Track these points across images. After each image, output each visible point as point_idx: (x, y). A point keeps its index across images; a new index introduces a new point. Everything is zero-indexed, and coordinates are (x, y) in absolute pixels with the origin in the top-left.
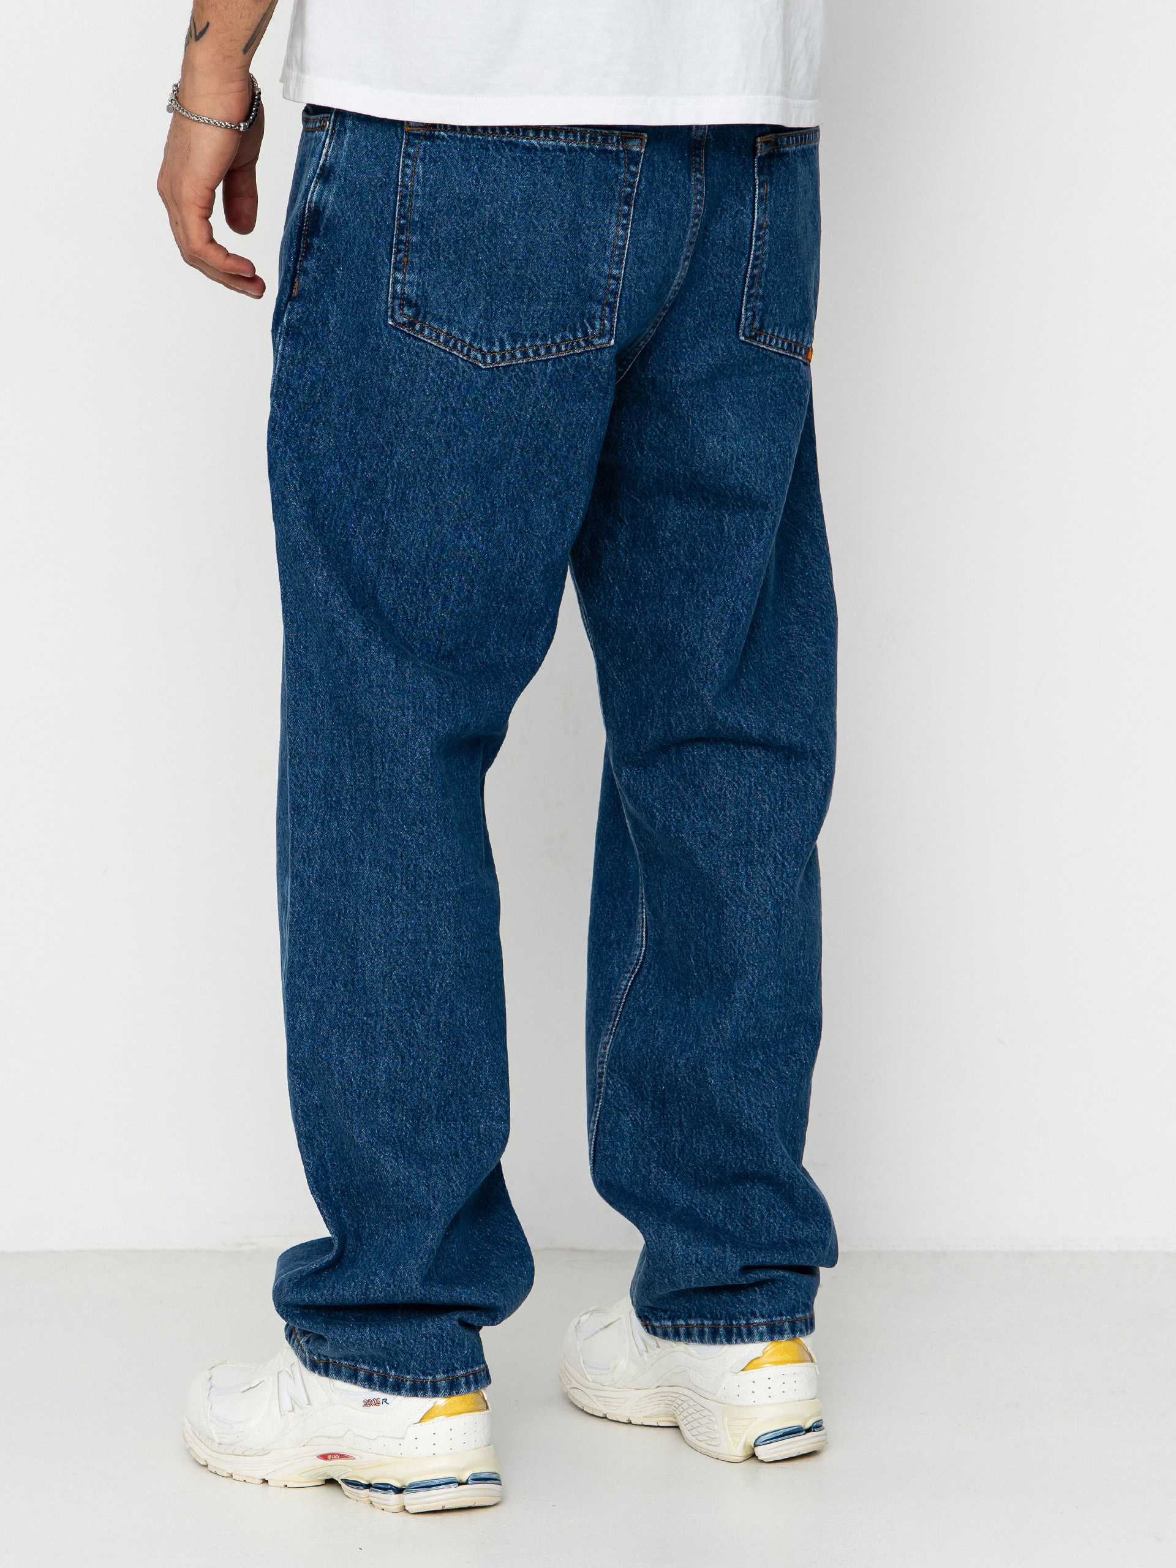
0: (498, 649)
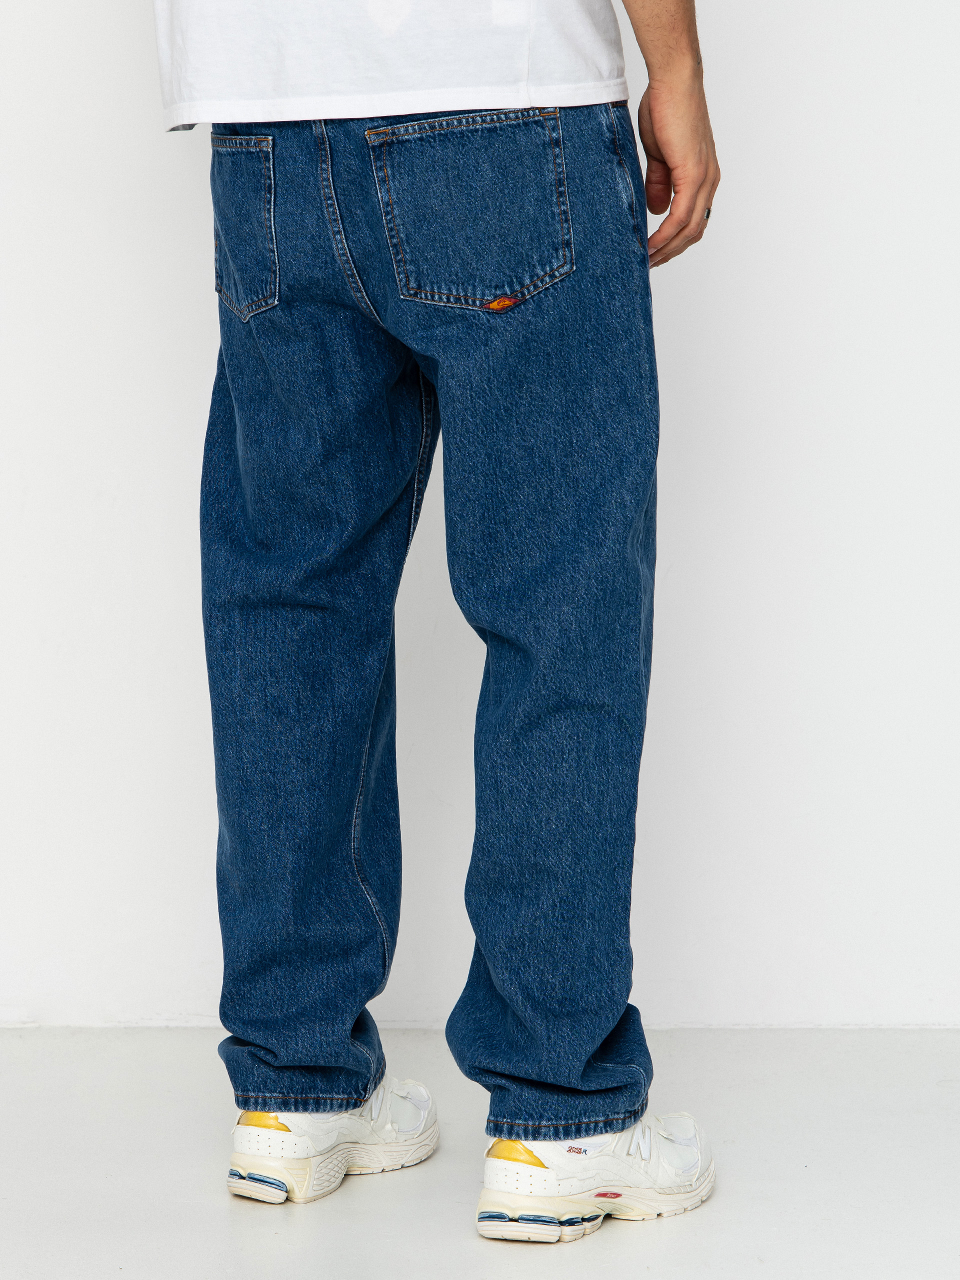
0: (302, 539)
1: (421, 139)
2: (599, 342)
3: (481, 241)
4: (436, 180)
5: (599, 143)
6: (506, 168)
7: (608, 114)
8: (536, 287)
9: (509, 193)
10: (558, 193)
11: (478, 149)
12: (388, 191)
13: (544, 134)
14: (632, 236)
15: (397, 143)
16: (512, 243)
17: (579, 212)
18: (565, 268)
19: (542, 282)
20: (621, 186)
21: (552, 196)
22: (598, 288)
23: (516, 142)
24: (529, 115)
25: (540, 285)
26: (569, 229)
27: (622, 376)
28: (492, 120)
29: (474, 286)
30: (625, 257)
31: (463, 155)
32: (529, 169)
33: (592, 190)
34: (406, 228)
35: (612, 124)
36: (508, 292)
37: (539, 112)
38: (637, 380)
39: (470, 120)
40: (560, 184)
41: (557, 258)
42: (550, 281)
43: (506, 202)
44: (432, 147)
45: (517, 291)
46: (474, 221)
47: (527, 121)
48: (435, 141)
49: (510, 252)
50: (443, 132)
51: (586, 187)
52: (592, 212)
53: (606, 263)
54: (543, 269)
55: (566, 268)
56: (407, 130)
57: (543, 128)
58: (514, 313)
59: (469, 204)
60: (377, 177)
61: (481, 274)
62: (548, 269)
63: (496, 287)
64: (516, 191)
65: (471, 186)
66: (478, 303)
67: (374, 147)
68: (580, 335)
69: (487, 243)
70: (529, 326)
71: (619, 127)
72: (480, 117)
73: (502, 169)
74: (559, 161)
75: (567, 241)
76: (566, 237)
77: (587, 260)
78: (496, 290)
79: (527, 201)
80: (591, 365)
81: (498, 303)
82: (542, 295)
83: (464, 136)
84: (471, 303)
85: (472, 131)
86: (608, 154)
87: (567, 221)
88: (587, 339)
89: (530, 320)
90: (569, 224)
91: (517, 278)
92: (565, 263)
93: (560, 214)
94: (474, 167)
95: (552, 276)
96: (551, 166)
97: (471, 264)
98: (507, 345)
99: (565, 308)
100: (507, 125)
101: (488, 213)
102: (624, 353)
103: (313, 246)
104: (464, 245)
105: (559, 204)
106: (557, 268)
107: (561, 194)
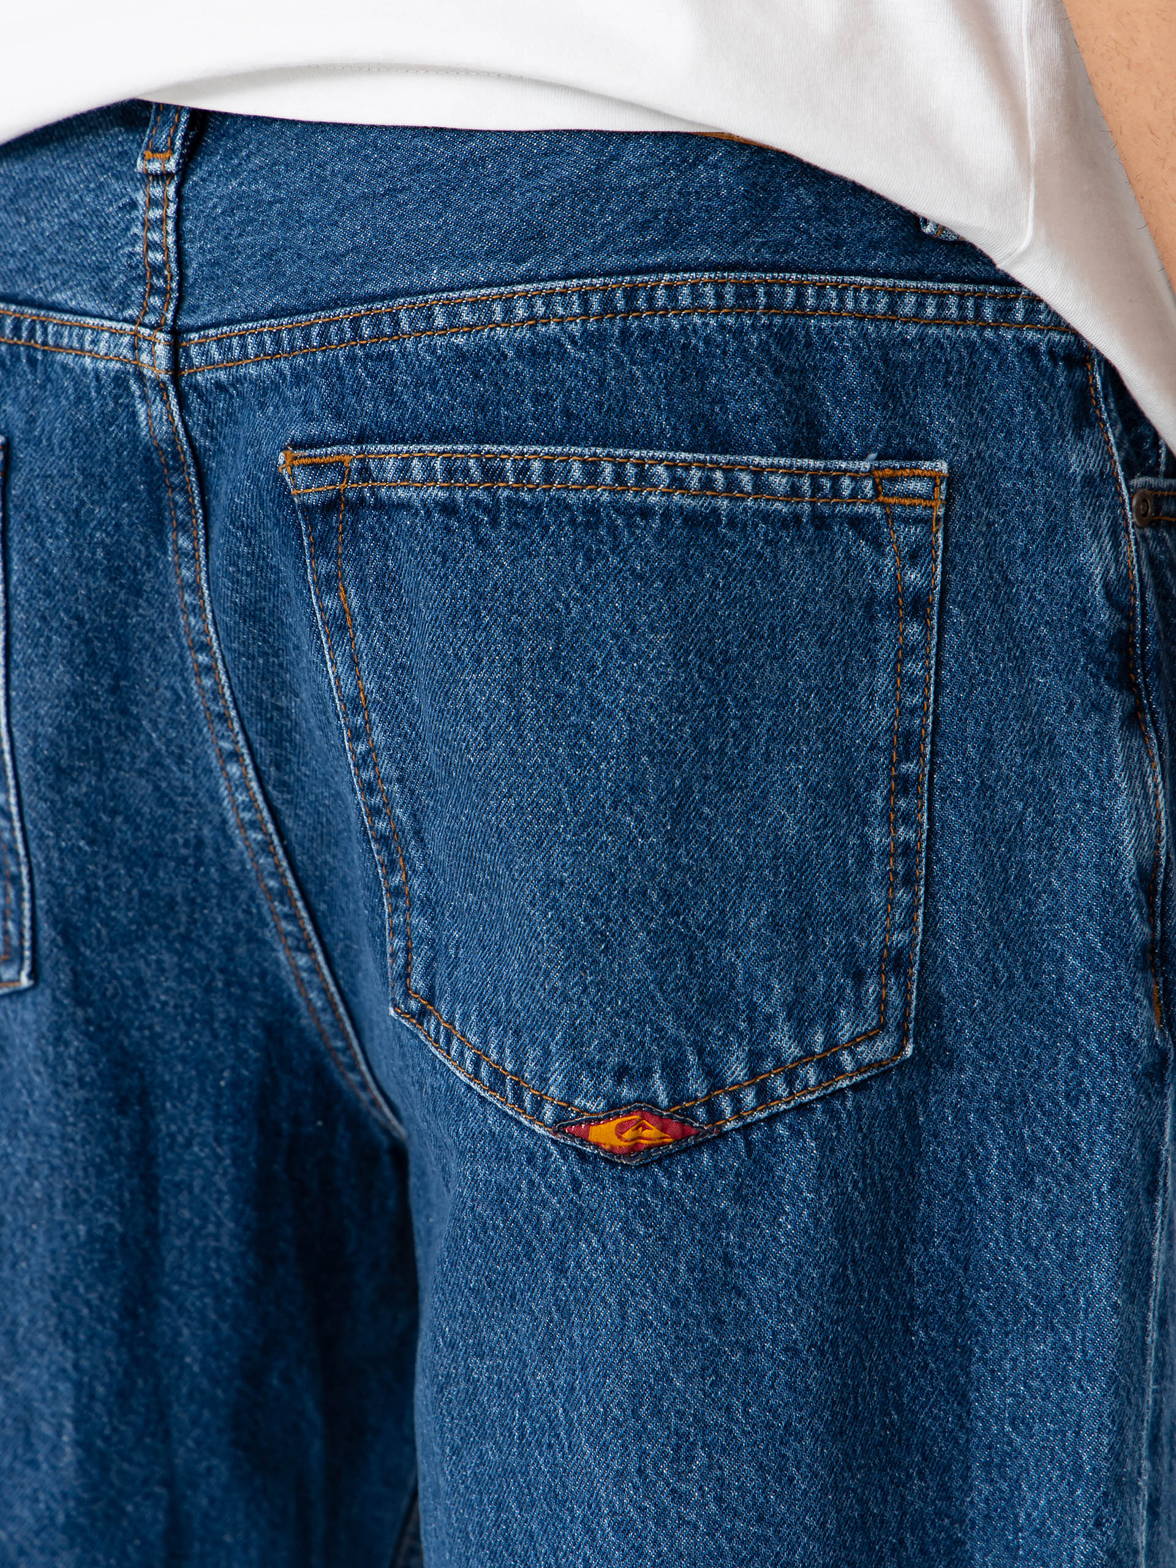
1: (448, 508)
2: (950, 1319)
3: (595, 900)
4: (479, 660)
5: (1073, 637)
6: (726, 661)
7: (1116, 545)
8: (764, 1095)
9: (722, 750)
10: (896, 778)
11: (640, 577)
12: (354, 663)
13: (876, 567)
14: (1133, 983)
15: (375, 508)
16: (701, 928)
17: (956, 860)
18: (879, 1045)
19: (790, 1083)
20: (1121, 803)
21: (870, 786)
22: (981, 1136)
23: (776, 576)
24: (836, 491)
25: (781, 1089)
26: (912, 909)
27: (1008, 1449)
28: (707, 483)
29: (547, 1053)
30: (1093, 1047)
31: (584, 589)
32: (806, 677)
33: (1021, 794)
34: (412, 792)
35: (1125, 581)
36: (663, 1099)
37: (875, 486)
38: (1062, 1478)
39: (631, 470)
40: (907, 751)
41: (859, 1007)
42: (820, 1083)
43: (707, 778)
44: (481, 543)
45: (696, 1099)
46: (584, 826)
47: (827, 511)
48: (494, 523)
49: (691, 958)
50: (527, 497)
51: (998, 778)
52: (1004, 869)
53: (1026, 1054)
54: (800, 1037)
55: (882, 1047)
56: (404, 469)
57: (878, 546)
58: (671, 1176)
59: (578, 763)
60: (321, 610)
61: (574, 1017)
62: (820, 1038)
63: (621, 1073)
64: (747, 748)
65: (595, 703)
66: (548, 1113)
67: (306, 509)
68: (890, 1290)
69: (615, 914)
70: (717, 1230)
71: (1149, 596)
72: (667, 467)
73: (712, 661)
74: (913, 668)
75: (900, 952)
76: (899, 938)
77: (959, 1032)
78: (619, 1082)
79: (778, 787)
80: (914, 1399)
81: (621, 1130)
82: (781, 1130)
83: (599, 521)
84: (527, 1104)
85: (626, 511)
86: (1097, 683)
87: (909, 881)
88: (912, 1306)
89: (724, 1212)
90: (916, 894)
91: (700, 1052)
92: (882, 1026)
93: (890, 855)
94: (616, 636)
95: (829, 1067)
96: (882, 681)
97: (547, 973)
98: (627, 1286)
99: (855, 1187)
100: (757, 512)
101: (637, 808)
102: (1030, 1373)
103: (157, 788)
104: (533, 904)
105: (891, 818)
106: (852, 1040)
107: (904, 785)
